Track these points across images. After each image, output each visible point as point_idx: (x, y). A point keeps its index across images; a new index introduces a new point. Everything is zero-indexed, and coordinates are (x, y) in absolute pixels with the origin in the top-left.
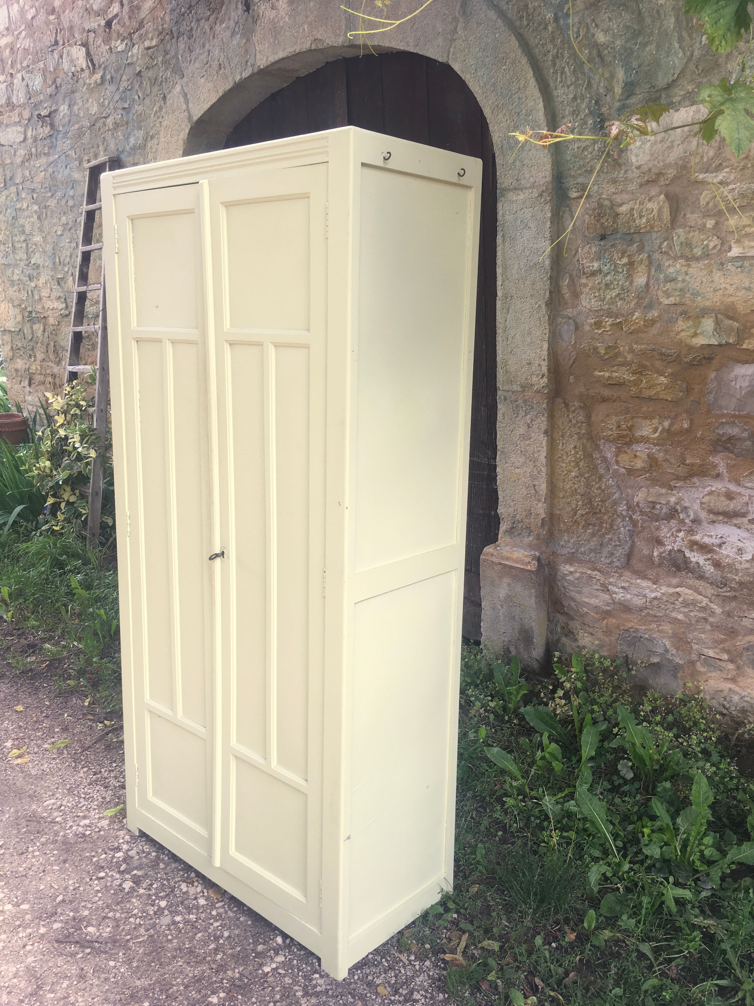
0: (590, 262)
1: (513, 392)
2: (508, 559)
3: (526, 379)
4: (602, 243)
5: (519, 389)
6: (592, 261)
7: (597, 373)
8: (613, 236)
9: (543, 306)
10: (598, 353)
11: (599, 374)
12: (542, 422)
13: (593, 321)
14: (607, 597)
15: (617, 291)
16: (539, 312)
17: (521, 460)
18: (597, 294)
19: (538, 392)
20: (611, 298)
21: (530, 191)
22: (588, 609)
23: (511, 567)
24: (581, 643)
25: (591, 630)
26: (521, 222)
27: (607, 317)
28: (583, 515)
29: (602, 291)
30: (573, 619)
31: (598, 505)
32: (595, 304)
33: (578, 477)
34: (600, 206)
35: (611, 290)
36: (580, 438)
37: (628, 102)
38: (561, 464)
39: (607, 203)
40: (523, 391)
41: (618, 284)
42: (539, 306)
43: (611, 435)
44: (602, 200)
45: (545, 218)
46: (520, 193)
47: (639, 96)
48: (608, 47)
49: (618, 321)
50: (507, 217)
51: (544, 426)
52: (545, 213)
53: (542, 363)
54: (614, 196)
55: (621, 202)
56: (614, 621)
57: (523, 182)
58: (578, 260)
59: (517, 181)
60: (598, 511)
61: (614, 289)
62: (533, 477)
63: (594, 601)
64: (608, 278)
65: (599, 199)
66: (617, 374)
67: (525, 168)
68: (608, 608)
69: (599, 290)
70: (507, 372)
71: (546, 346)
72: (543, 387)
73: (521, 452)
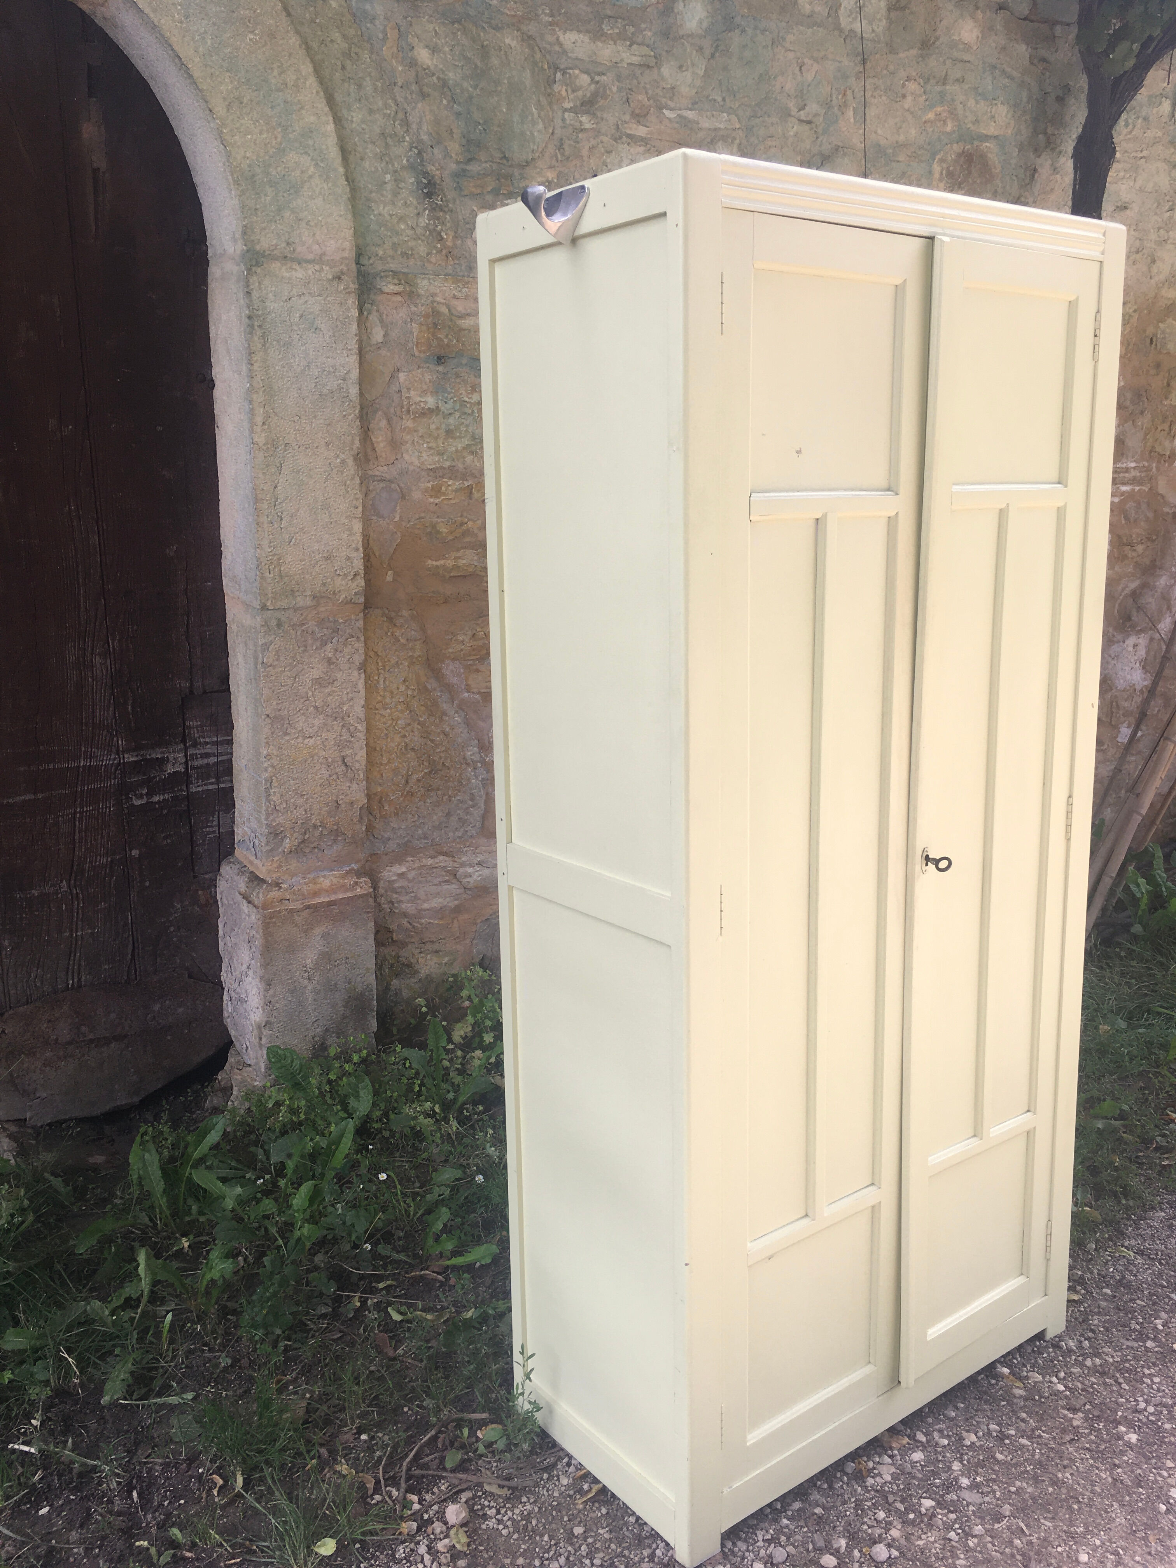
0: (420, 396)
1: (296, 610)
2: (316, 894)
3: (324, 584)
4: (441, 368)
5: (309, 602)
6: (424, 393)
7: (430, 563)
8: (455, 361)
9: (350, 462)
10: (438, 532)
11: (435, 563)
12: (356, 651)
13: (430, 485)
14: (454, 887)
15: (466, 442)
16: (342, 473)
17: (317, 722)
18: (433, 445)
19: (347, 603)
20: (457, 451)
21: (317, 267)
22: (430, 918)
23: (330, 904)
24: (424, 972)
25: (436, 947)
26: (301, 317)
27: (450, 478)
28: (419, 781)
29: (440, 442)
30: (403, 944)
31: (440, 758)
32: (430, 460)
33: (409, 724)
34: (436, 313)
35: (454, 438)
36: (412, 664)
37: (468, 168)
38: (383, 712)
39: (444, 310)
40: (316, 607)
41: (467, 431)
42: (343, 462)
43: (462, 650)
44: (435, 304)
45: (347, 317)
46: (297, 267)
47: (484, 165)
48: (433, 74)
49: (466, 484)
50: (271, 305)
51: (358, 659)
52: (348, 309)
53: (354, 554)
54: (455, 302)
55: (463, 311)
56: (466, 916)
57: (299, 249)
58: (400, 391)
59: (288, 244)
60: (439, 767)
61: (460, 437)
62: (340, 745)
63: (436, 903)
64: (451, 420)
65: (432, 302)
66: (464, 562)
67: (303, 224)
68: (456, 902)
69: (436, 438)
70: (281, 577)
71: (358, 527)
72: (356, 594)
73: (316, 708)
